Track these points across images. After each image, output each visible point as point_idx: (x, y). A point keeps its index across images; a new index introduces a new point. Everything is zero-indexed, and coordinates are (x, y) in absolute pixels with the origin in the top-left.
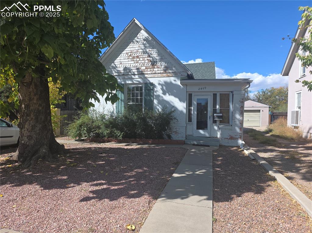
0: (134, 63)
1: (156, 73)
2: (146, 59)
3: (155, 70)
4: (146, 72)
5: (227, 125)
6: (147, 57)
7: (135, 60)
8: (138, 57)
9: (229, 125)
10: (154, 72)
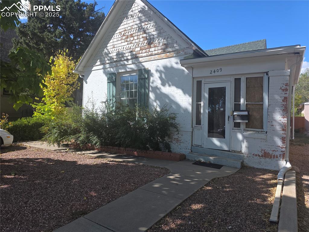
0: (128, 44)
1: (152, 54)
2: (141, 36)
3: (151, 50)
4: (141, 55)
5: (258, 132)
6: (143, 33)
7: (129, 39)
8: (132, 36)
9: (262, 131)
10: (150, 53)
